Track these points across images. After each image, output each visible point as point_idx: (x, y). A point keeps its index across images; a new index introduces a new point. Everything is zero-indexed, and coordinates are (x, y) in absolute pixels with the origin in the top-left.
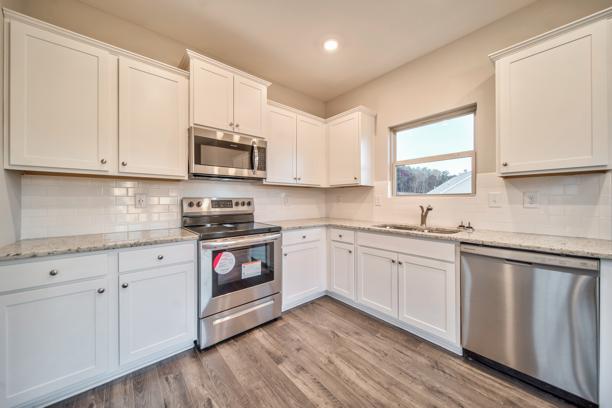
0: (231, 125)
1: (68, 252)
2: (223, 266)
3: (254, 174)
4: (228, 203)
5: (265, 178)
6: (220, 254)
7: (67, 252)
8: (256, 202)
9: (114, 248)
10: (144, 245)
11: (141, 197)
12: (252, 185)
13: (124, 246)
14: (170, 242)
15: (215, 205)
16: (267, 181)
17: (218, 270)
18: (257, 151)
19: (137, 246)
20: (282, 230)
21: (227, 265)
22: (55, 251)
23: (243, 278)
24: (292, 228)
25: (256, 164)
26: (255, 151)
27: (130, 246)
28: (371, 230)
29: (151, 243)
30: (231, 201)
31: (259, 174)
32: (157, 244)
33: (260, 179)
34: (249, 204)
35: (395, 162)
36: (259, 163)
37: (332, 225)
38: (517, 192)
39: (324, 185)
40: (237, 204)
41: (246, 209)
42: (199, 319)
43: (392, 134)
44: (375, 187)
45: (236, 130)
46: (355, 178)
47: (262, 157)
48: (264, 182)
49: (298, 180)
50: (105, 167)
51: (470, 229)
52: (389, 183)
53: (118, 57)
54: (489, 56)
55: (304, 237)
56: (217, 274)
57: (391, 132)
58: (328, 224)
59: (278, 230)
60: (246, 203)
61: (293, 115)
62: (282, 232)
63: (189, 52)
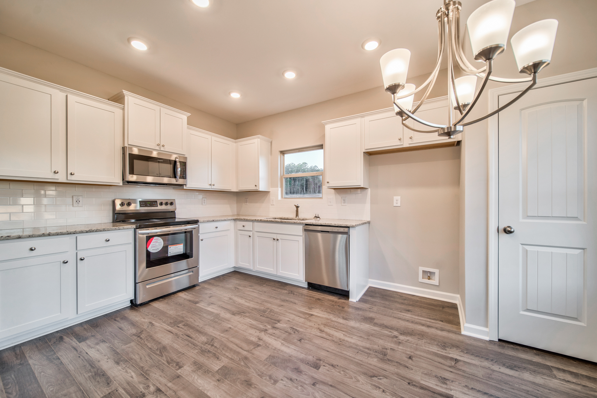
0: (158, 145)
1: (43, 235)
2: (154, 247)
3: (176, 181)
4: (154, 203)
5: (186, 185)
6: (152, 238)
7: (42, 235)
8: (177, 202)
9: (74, 233)
10: (96, 231)
11: (78, 198)
12: (173, 189)
13: (82, 232)
14: (114, 230)
15: (143, 204)
16: (187, 186)
17: (150, 249)
18: (179, 164)
19: (91, 232)
20: (199, 222)
21: (157, 246)
22: (33, 235)
23: (169, 255)
24: (207, 221)
25: (178, 174)
27: (86, 232)
28: (262, 221)
29: (101, 230)
30: (156, 202)
31: (181, 181)
32: (105, 231)
33: (182, 185)
34: (172, 204)
35: (283, 175)
36: (180, 173)
37: (238, 219)
38: (339, 197)
39: (234, 190)
40: (161, 204)
41: (169, 208)
42: (135, 284)
43: (282, 156)
44: (271, 192)
45: (162, 149)
46: (256, 186)
47: (183, 169)
48: (185, 188)
49: (212, 186)
50: (56, 176)
51: (319, 218)
52: (280, 189)
53: (67, 94)
54: (322, 122)
55: (217, 228)
56: (150, 252)
57: (281, 154)
58: (236, 218)
59: (196, 222)
60: (169, 203)
61: (209, 137)
62: (199, 224)
63: (125, 92)
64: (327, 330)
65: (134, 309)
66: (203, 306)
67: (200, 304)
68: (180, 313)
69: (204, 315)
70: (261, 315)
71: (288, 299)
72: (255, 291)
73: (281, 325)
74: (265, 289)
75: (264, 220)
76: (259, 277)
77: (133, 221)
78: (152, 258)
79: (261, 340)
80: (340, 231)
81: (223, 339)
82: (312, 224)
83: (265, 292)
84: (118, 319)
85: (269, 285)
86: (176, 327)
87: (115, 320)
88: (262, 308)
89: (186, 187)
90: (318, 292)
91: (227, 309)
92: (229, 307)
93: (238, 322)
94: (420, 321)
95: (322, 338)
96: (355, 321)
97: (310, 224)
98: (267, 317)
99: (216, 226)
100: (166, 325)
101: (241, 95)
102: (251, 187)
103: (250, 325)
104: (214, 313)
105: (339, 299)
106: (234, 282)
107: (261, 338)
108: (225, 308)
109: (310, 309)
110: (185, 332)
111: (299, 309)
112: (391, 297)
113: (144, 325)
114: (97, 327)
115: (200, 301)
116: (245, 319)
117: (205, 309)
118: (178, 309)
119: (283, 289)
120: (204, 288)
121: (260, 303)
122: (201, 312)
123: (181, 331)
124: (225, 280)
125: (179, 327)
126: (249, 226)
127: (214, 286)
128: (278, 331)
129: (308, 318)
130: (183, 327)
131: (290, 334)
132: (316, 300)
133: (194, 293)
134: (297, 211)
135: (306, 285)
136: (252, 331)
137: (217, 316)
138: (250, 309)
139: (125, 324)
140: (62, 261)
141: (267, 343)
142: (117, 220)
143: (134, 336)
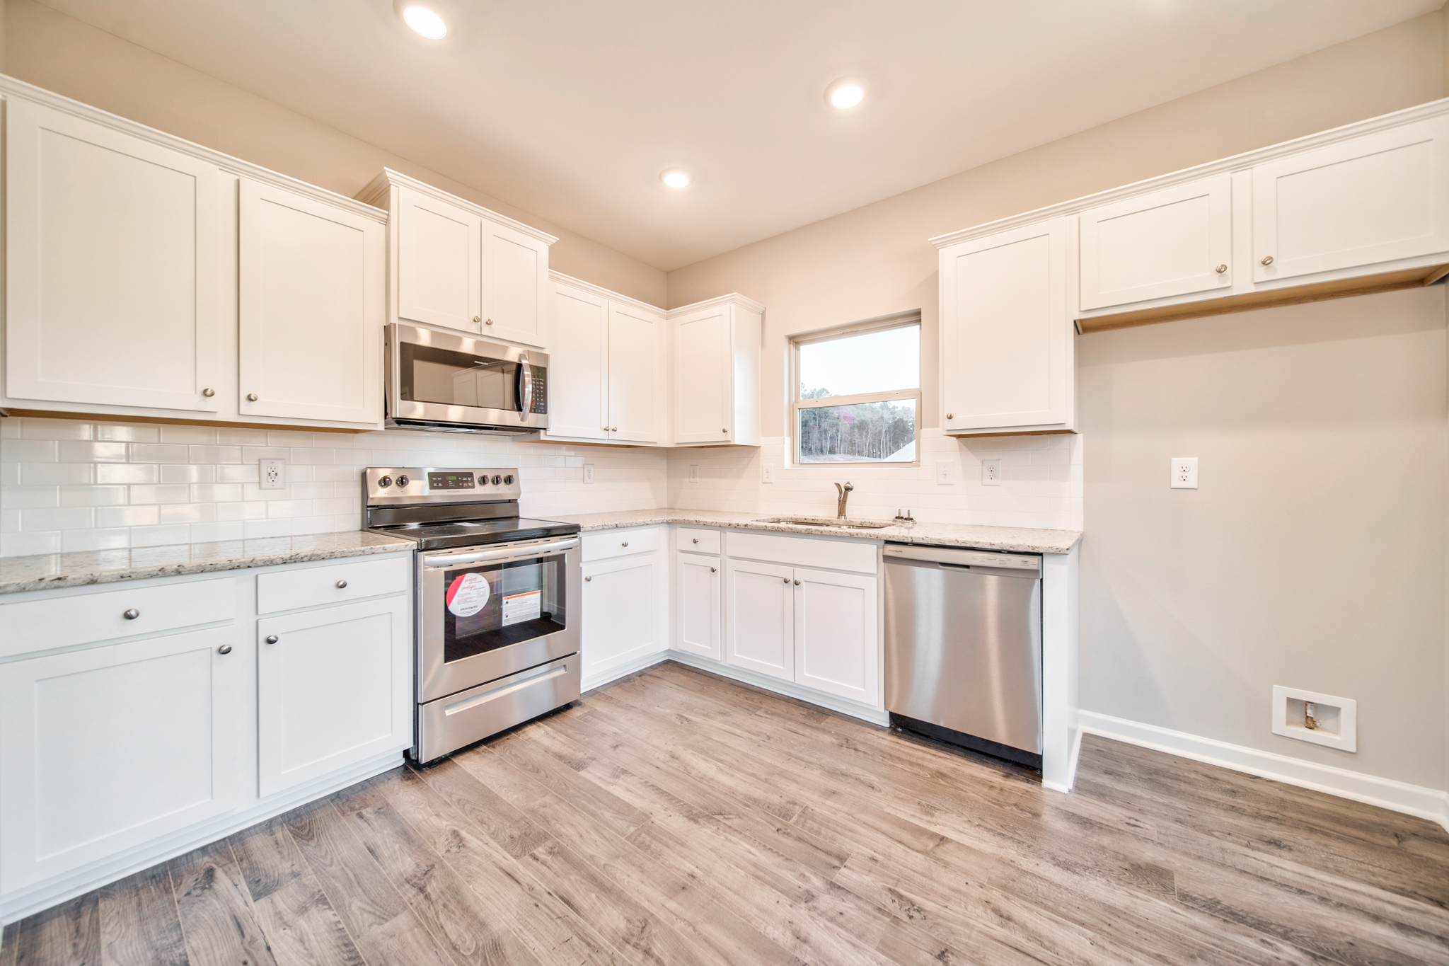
0: (475, 321)
1: (160, 573)
2: (465, 601)
3: (522, 420)
4: (465, 479)
5: (545, 429)
6: (460, 577)
7: (158, 574)
8: (523, 477)
9: (249, 567)
10: (310, 560)
11: (273, 465)
12: (513, 441)
13: (270, 563)
14: (360, 555)
15: (438, 482)
16: (548, 433)
17: (455, 608)
18: (530, 373)
19: (295, 562)
20: (582, 530)
21: (473, 599)
22: (133, 573)
23: (504, 624)
24: (601, 527)
25: (528, 399)
26: (526, 373)
27: (281, 562)
28: (749, 527)
29: (323, 556)
30: (471, 475)
31: (531, 420)
32: (335, 558)
33: (534, 430)
34: (509, 480)
35: (797, 401)
36: (533, 396)
37: (679, 520)
38: (974, 460)
40: (483, 481)
41: (503, 491)
42: (417, 705)
43: (793, 348)
44: (761, 449)
45: (486, 331)
46: (724, 431)
47: (539, 385)
48: (543, 437)
49: (611, 433)
50: (209, 405)
51: (910, 522)
52: (787, 440)
53: (238, 177)
54: (930, 240)
55: (625, 545)
56: (454, 617)
57: (790, 343)
58: (672, 520)
59: (572, 530)
60: (502, 478)
61: (603, 301)
62: (581, 535)
63: (391, 174)
64: (1024, 914)
65: (413, 779)
66: (600, 778)
67: (590, 769)
68: (537, 802)
69: (608, 815)
70: (778, 826)
71: (843, 768)
72: (737, 731)
73: (855, 876)
75: (752, 524)
76: (738, 683)
77: (414, 526)
78: (461, 631)
82: (909, 541)
83: (769, 738)
84: (367, 812)
85: (772, 714)
86: (525, 857)
87: (360, 816)
88: (775, 799)
89: (546, 434)
90: (929, 747)
91: (669, 797)
92: (673, 787)
93: (710, 849)
98: (799, 839)
99: (624, 542)
100: (499, 847)
101: (693, 180)
102: (714, 436)
103: (752, 869)
104: (634, 808)
106: (672, 698)
108: (663, 792)
109: (928, 814)
110: (557, 881)
111: (892, 812)
113: (437, 841)
114: (308, 841)
115: (589, 758)
116: (730, 841)
117: (605, 791)
118: (530, 786)
119: (816, 729)
120: (594, 714)
121: (763, 777)
122: (597, 802)
123: (541, 876)
124: (647, 689)
125: (534, 858)
126: (710, 540)
127: (623, 707)
128: (850, 904)
129: (932, 850)
130: (548, 858)
131: (896, 920)
133: (570, 731)
134: (843, 502)
135: (885, 721)
136: (767, 897)
137: (643, 821)
138: (740, 801)
139: (385, 832)
140: (215, 648)
142: (370, 524)
143: (408, 886)
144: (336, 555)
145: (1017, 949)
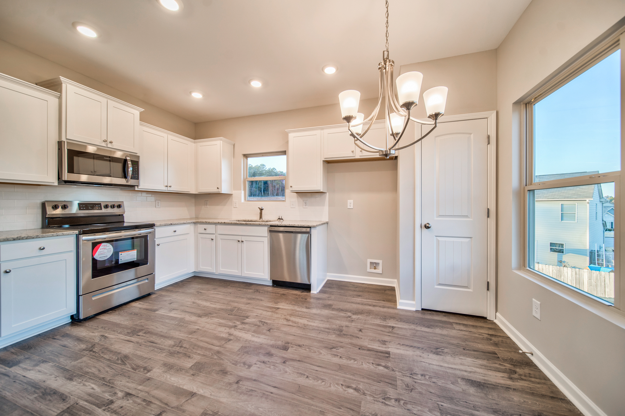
0: (104, 141)
2: (102, 254)
3: (127, 182)
4: (97, 206)
5: (138, 186)
6: (99, 245)
8: (126, 205)
10: (27, 239)
13: (7, 240)
14: (51, 236)
15: (83, 207)
16: (139, 187)
17: (97, 256)
18: (131, 163)
19: (19, 239)
21: (105, 253)
23: (120, 263)
24: (164, 225)
25: (130, 174)
26: (129, 163)
27: (12, 239)
28: (226, 223)
29: (33, 237)
30: (100, 204)
31: (132, 182)
32: (39, 238)
33: (133, 186)
35: (247, 178)
36: (132, 173)
37: (199, 222)
38: (301, 200)
39: (193, 191)
40: (106, 207)
41: (116, 211)
42: (78, 296)
43: (245, 159)
44: (233, 195)
45: (109, 145)
46: (218, 188)
47: (135, 168)
48: (136, 189)
49: (169, 188)
51: (282, 220)
52: (243, 192)
54: (287, 130)
55: (175, 231)
56: (97, 260)
57: (244, 157)
58: (195, 222)
59: (152, 226)
60: (116, 205)
61: (165, 135)
62: (155, 227)
63: (62, 79)
64: (292, 319)
65: (77, 325)
66: (164, 312)
67: (160, 311)
68: (138, 322)
69: (166, 321)
70: (229, 314)
71: (254, 297)
72: (219, 293)
73: (250, 320)
74: (230, 290)
75: (228, 223)
76: (222, 280)
77: (67, 226)
78: (99, 266)
79: (232, 335)
80: (302, 231)
81: (192, 340)
82: (277, 225)
83: (231, 293)
84: (58, 337)
85: (233, 287)
86: (135, 336)
87: (55, 339)
88: (229, 308)
89: (138, 188)
90: (283, 288)
91: (192, 313)
92: (193, 310)
93: (205, 322)
94: (368, 303)
95: (288, 326)
96: (316, 309)
97: (274, 225)
98: (235, 315)
99: (174, 230)
100: (123, 336)
101: (204, 96)
102: (213, 190)
103: (219, 324)
104: (177, 317)
105: (302, 292)
106: (195, 287)
107: (231, 334)
108: (189, 312)
109: (276, 303)
110: (148, 339)
111: (266, 305)
112: (346, 286)
113: (94, 339)
115: (159, 308)
116: (212, 319)
117: (166, 315)
118: (134, 319)
119: (248, 289)
120: (161, 295)
121: (226, 303)
122: (163, 318)
123: (142, 339)
124: (185, 285)
125: (138, 335)
126: (211, 229)
127: (173, 292)
128: (248, 326)
129: (275, 311)
130: (144, 335)
131: (259, 326)
132: (281, 295)
133: (150, 302)
134: (261, 214)
135: (270, 284)
136: (222, 329)
137: (182, 320)
138: (217, 310)
139: (68, 341)
141: (238, 337)
142: (48, 225)
143: (84, 351)
144: (39, 236)
145: (289, 325)
